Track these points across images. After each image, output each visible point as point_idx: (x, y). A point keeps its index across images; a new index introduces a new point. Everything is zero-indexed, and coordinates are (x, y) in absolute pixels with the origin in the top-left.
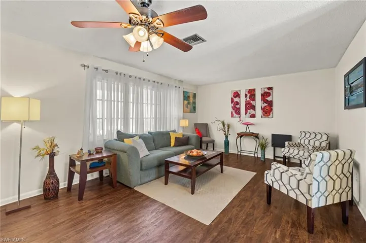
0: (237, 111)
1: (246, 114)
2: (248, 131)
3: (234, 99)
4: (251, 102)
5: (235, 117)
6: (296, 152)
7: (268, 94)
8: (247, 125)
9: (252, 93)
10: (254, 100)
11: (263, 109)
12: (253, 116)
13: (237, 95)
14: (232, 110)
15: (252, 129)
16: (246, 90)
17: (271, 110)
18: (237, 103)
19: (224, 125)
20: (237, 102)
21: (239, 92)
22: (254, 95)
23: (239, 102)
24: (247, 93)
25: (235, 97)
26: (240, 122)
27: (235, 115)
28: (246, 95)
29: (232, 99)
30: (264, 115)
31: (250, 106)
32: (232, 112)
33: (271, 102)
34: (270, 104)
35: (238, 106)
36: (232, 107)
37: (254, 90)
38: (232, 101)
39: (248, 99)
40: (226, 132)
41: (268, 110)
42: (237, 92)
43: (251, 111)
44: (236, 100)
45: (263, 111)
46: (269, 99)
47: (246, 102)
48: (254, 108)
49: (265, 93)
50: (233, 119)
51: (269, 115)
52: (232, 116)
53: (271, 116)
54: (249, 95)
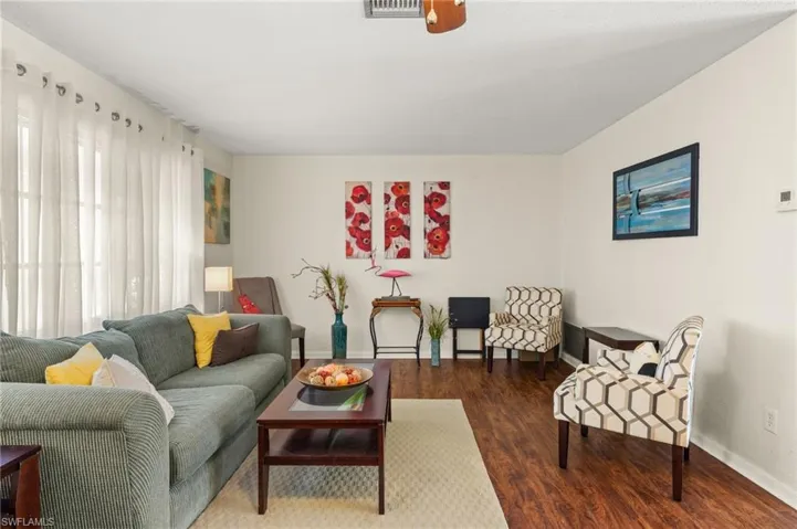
0: (363, 239)
1: (387, 248)
2: (396, 294)
3: (355, 205)
4: (401, 216)
5: (357, 257)
6: (518, 334)
7: (441, 200)
8: (394, 276)
9: (401, 194)
10: (406, 211)
11: (429, 236)
12: (404, 253)
13: (362, 194)
14: (349, 237)
15: (406, 289)
16: (386, 184)
17: (447, 238)
18: (364, 218)
19: (328, 279)
20: (362, 214)
21: (367, 187)
22: (407, 198)
23: (367, 213)
24: (390, 192)
25: (358, 200)
26: (375, 270)
27: (356, 250)
28: (387, 198)
29: (347, 203)
30: (430, 250)
31: (396, 228)
32: (348, 244)
33: (447, 217)
34: (444, 222)
35: (364, 227)
36: (350, 229)
37: (407, 185)
38: (349, 212)
39: (393, 208)
40: (337, 299)
41: (438, 242)
42: (362, 187)
43: (400, 241)
44: (360, 208)
45: (430, 241)
46: (442, 211)
47: (387, 215)
48: (405, 232)
49: (434, 194)
50: (351, 261)
51: (444, 249)
52: (349, 253)
53: (445, 254)
54: (394, 198)
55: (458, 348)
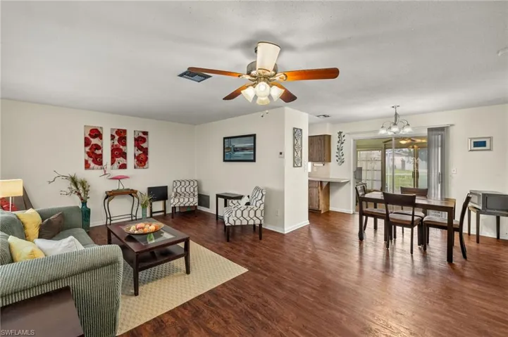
0: (98, 160)
1: (112, 164)
2: (121, 188)
3: (92, 139)
4: (121, 147)
5: (93, 169)
7: (144, 140)
8: (119, 178)
9: (121, 135)
10: (125, 144)
11: (137, 157)
12: (123, 166)
13: (96, 133)
14: (87, 158)
15: (126, 185)
16: (112, 130)
17: (147, 159)
18: (98, 147)
19: (76, 184)
20: (96, 145)
21: (100, 130)
22: (125, 138)
23: (100, 144)
24: (114, 134)
25: (94, 137)
26: (106, 176)
27: (92, 165)
28: (113, 137)
29: (86, 138)
30: (138, 165)
31: (118, 153)
32: (86, 162)
33: (147, 149)
34: (145, 151)
35: (98, 152)
36: (88, 153)
37: (125, 131)
38: (87, 143)
39: (116, 143)
40: (83, 195)
41: (142, 161)
42: (97, 130)
43: (120, 160)
44: (94, 141)
45: (138, 160)
46: (144, 145)
47: (112, 146)
48: (124, 155)
49: (140, 137)
50: (88, 171)
51: (145, 164)
52: (87, 166)
53: (146, 166)
54: (117, 137)
55: (153, 211)
